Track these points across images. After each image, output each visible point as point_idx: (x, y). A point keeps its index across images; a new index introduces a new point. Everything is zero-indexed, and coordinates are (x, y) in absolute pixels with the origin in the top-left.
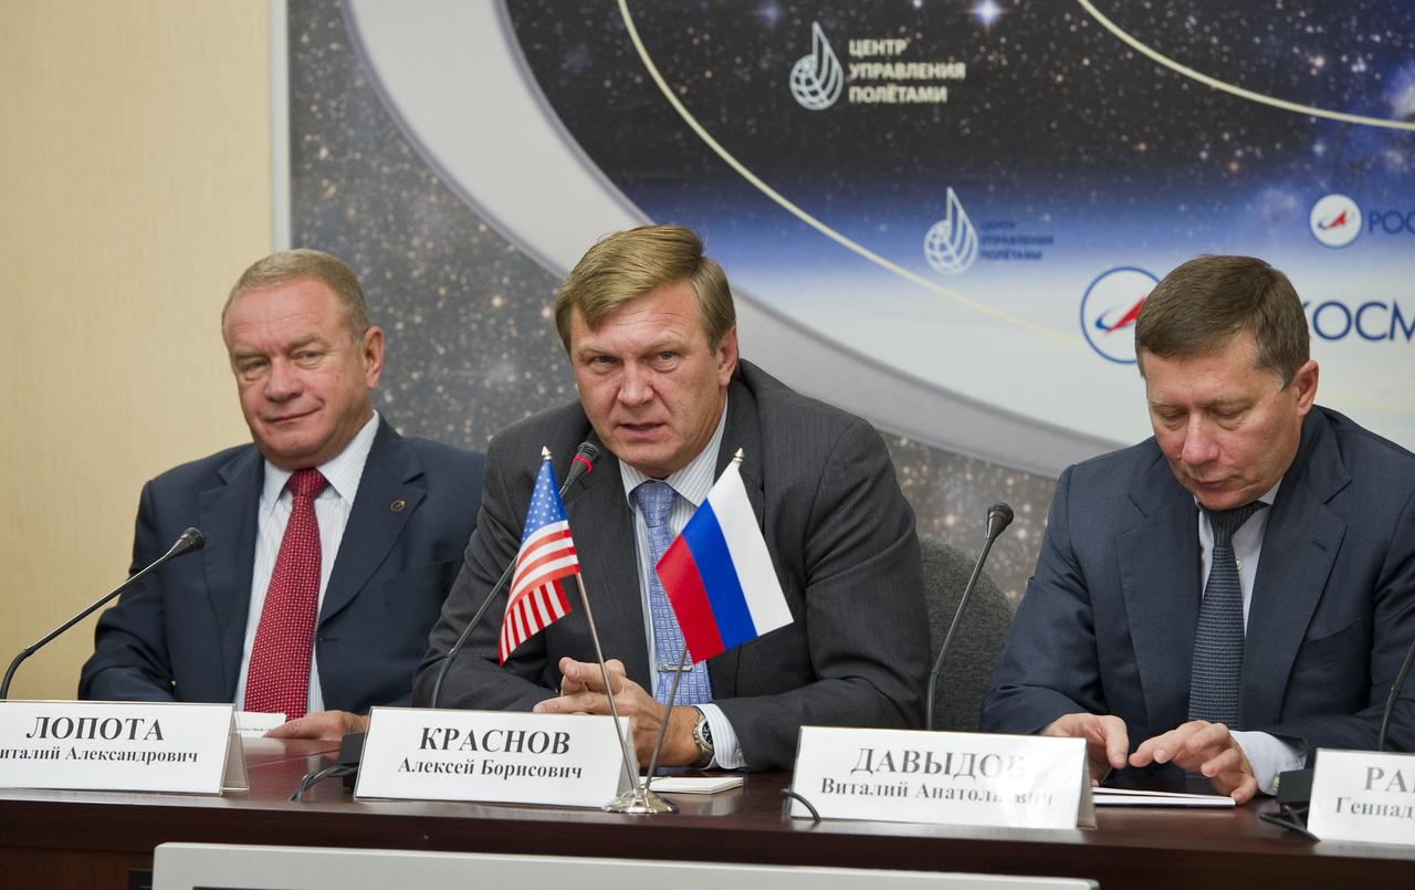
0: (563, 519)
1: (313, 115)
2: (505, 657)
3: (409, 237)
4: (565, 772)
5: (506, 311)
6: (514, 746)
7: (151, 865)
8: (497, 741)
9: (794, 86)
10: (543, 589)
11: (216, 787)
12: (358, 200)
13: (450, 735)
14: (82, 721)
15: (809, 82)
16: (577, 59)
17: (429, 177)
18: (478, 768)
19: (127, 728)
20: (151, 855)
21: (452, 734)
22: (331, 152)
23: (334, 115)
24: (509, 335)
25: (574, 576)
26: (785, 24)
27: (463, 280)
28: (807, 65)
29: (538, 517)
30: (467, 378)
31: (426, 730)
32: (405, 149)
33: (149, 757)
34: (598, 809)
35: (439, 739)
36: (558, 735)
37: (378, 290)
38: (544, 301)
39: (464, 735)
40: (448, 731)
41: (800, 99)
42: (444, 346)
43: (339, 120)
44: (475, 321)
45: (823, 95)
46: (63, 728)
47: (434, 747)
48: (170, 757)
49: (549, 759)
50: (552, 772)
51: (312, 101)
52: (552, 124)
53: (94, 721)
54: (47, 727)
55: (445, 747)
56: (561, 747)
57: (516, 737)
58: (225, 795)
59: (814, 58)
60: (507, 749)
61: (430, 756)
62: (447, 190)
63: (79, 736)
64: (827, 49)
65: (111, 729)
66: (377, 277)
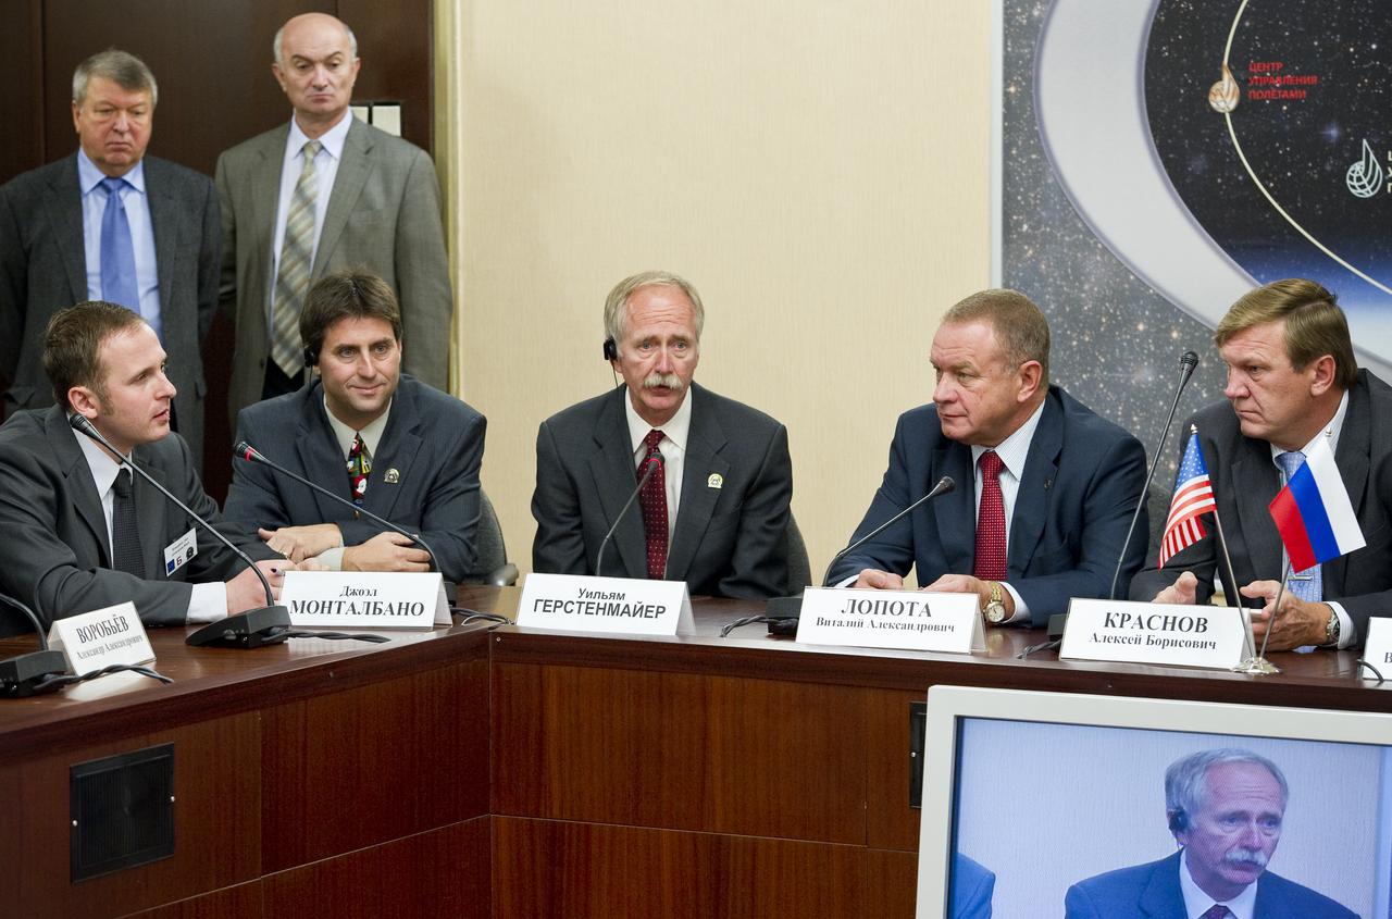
0: (1204, 474)
1: (1019, 202)
2: (1162, 566)
3: (1082, 283)
4: (1203, 645)
5: (1147, 333)
6: (1169, 626)
7: (926, 700)
8: (1157, 623)
9: (1348, 182)
10: (1188, 522)
11: (967, 649)
12: (1048, 259)
13: (1125, 618)
14: (878, 602)
15: (1359, 179)
16: (1198, 164)
17: (1096, 243)
18: (1144, 640)
19: (907, 608)
20: (926, 692)
21: (1126, 617)
22: (1030, 226)
23: (1032, 202)
24: (1149, 350)
25: (1212, 513)
26: (1342, 141)
27: (1118, 313)
28: (1358, 168)
29: (1188, 472)
30: (1119, 378)
31: (1109, 614)
32: (1080, 225)
33: (922, 628)
34: (1228, 670)
35: (1117, 621)
36: (1199, 619)
37: (1060, 319)
38: (1173, 327)
39: (1134, 619)
40: (1124, 615)
41: (1353, 191)
42: (1104, 357)
43: (1036, 205)
44: (1126, 340)
45: (1369, 188)
46: (865, 607)
47: (1114, 626)
48: (936, 628)
49: (1193, 636)
50: (1195, 644)
51: (1018, 193)
52: (1179, 206)
53: (886, 603)
54: (855, 606)
55: (1121, 626)
56: (1201, 628)
57: (1170, 620)
58: (973, 654)
59: (1363, 163)
60: (1164, 629)
61: (1110, 632)
62: (1108, 251)
63: (876, 613)
64: (1372, 157)
65: (897, 608)
66: (1060, 311)
